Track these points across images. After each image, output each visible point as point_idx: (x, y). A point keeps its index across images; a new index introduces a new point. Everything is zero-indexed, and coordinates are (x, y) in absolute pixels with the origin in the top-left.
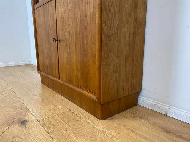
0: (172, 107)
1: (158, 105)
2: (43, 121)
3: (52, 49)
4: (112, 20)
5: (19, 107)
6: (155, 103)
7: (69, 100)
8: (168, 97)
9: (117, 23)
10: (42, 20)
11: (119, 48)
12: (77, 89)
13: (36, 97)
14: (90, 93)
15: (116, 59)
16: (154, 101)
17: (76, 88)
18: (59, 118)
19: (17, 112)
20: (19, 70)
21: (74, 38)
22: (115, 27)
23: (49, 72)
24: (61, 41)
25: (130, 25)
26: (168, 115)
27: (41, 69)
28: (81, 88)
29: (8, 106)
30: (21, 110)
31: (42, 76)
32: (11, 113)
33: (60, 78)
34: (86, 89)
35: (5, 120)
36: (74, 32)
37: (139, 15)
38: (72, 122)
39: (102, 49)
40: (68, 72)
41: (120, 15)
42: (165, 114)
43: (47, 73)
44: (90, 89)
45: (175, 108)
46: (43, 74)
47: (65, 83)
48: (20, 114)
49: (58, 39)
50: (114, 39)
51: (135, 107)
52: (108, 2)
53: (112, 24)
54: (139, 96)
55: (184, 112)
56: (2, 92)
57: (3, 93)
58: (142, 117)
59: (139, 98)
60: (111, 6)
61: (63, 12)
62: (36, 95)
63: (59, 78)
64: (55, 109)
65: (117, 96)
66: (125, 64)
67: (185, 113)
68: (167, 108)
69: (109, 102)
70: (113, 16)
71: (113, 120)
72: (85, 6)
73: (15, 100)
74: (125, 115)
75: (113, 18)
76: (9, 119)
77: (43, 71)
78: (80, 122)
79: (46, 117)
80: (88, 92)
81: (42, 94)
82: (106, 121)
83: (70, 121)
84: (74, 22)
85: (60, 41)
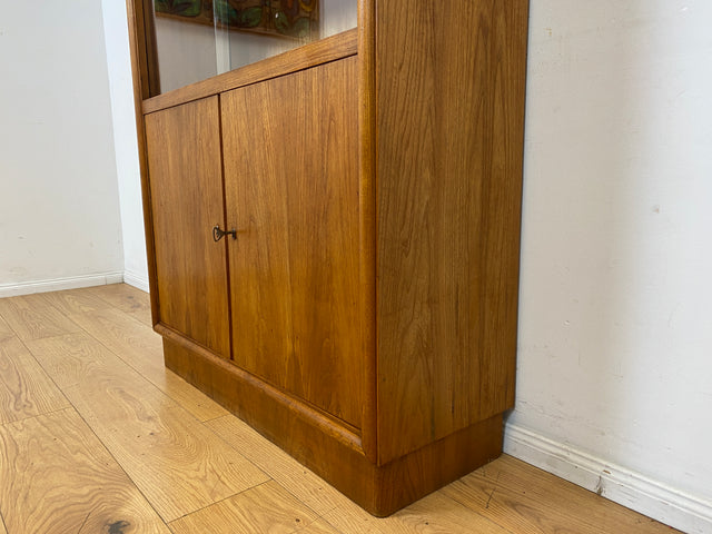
0: (615, 467)
1: (571, 457)
2: (183, 523)
3: (207, 259)
4: (410, 191)
5: (95, 467)
6: (560, 452)
7: (268, 438)
8: (603, 434)
9: (427, 198)
10: (170, 153)
11: (433, 275)
12: (297, 406)
13: (152, 426)
14: (339, 423)
15: (425, 311)
16: (558, 445)
17: (289, 399)
18: (236, 511)
19: (93, 488)
20: (83, 308)
21: (286, 234)
22: (419, 211)
23: (194, 333)
24: (239, 236)
25: (468, 196)
26: (603, 494)
27: (164, 316)
28: (307, 403)
29: (59, 464)
30: (103, 481)
31: (168, 344)
32: (72, 491)
33: (235, 357)
34: (325, 409)
35: (54, 523)
36: (285, 215)
37: (499, 159)
38: (280, 526)
39: (379, 283)
40: (261, 344)
41: (436, 171)
42: (596, 491)
43: (188, 336)
44: (338, 411)
45: (625, 471)
46: (173, 335)
47: (252, 378)
48: (101, 496)
49: (229, 229)
50: (415, 248)
51: (495, 463)
52: (395, 137)
53: (410, 204)
54: (507, 424)
55: (654, 485)
56: (31, 407)
57: (35, 410)
58: (517, 504)
59: (507, 431)
60: (406, 149)
61: (245, 142)
62: (150, 418)
63: (232, 359)
64: (220, 474)
65: (433, 432)
66: (457, 323)
67: (658, 492)
68: (601, 469)
69: (404, 457)
70: (413, 179)
71: (419, 517)
72: (322, 141)
73: (80, 441)
74: (458, 496)
75: (412, 185)
76: (65, 515)
77: (172, 328)
78: (309, 524)
79: (191, 509)
80: (332, 419)
81: (172, 414)
82: (395, 519)
83: (272, 521)
84: (284, 184)
85: (235, 237)
